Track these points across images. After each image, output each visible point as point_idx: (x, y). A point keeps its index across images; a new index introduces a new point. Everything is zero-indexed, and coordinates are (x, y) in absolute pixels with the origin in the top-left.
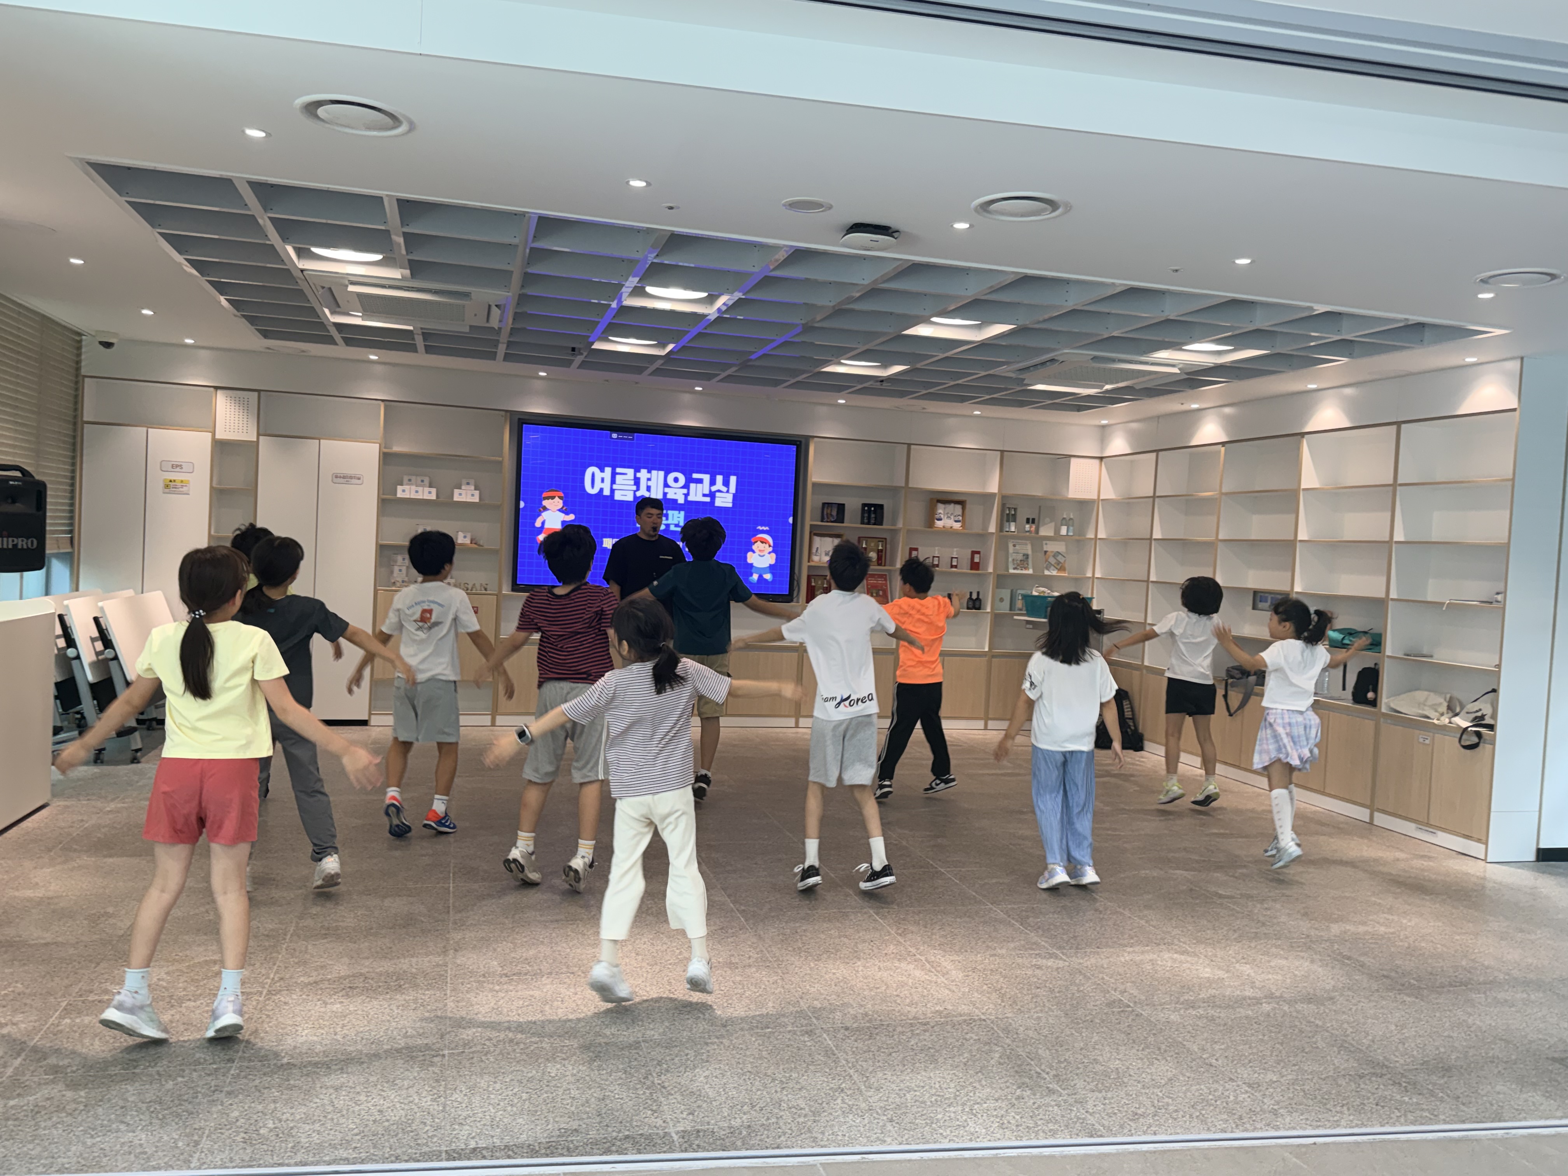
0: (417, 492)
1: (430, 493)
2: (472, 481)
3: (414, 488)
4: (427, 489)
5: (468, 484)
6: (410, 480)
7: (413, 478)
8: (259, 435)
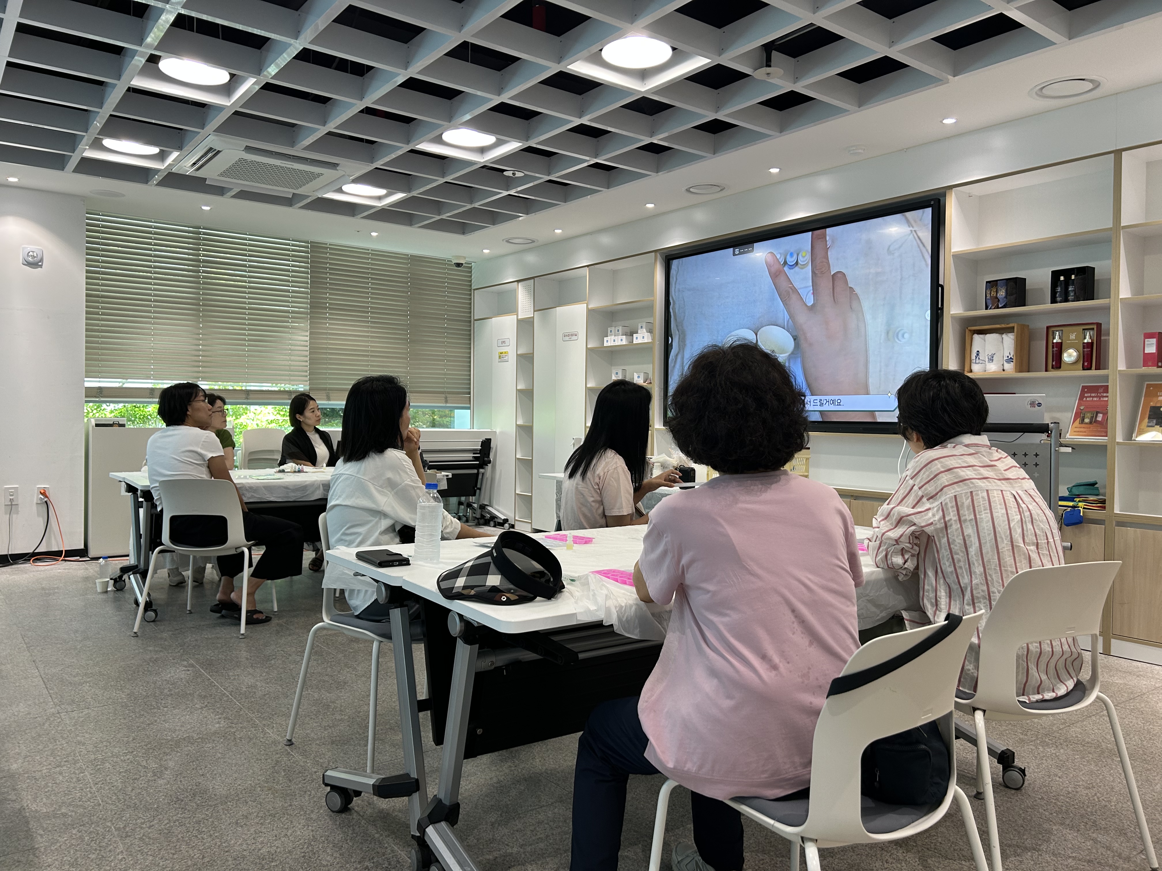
0: (614, 341)
1: (622, 340)
2: (644, 325)
3: (613, 337)
4: (620, 337)
5: (642, 327)
6: (611, 331)
7: (613, 329)
8: (534, 311)
